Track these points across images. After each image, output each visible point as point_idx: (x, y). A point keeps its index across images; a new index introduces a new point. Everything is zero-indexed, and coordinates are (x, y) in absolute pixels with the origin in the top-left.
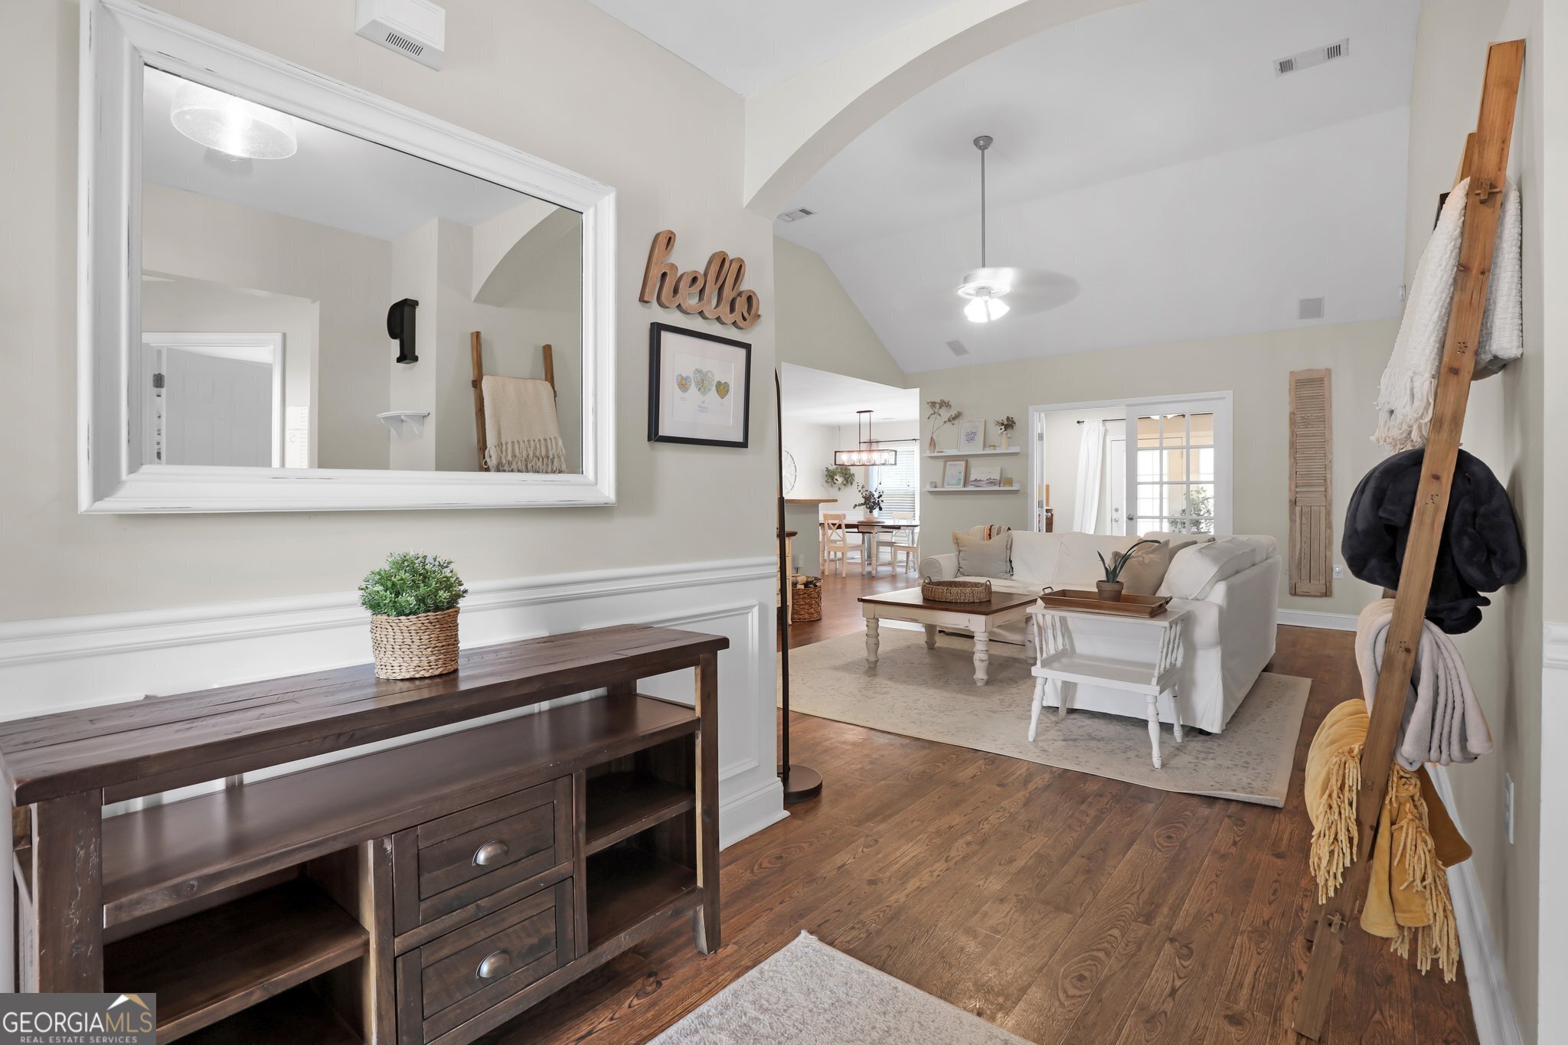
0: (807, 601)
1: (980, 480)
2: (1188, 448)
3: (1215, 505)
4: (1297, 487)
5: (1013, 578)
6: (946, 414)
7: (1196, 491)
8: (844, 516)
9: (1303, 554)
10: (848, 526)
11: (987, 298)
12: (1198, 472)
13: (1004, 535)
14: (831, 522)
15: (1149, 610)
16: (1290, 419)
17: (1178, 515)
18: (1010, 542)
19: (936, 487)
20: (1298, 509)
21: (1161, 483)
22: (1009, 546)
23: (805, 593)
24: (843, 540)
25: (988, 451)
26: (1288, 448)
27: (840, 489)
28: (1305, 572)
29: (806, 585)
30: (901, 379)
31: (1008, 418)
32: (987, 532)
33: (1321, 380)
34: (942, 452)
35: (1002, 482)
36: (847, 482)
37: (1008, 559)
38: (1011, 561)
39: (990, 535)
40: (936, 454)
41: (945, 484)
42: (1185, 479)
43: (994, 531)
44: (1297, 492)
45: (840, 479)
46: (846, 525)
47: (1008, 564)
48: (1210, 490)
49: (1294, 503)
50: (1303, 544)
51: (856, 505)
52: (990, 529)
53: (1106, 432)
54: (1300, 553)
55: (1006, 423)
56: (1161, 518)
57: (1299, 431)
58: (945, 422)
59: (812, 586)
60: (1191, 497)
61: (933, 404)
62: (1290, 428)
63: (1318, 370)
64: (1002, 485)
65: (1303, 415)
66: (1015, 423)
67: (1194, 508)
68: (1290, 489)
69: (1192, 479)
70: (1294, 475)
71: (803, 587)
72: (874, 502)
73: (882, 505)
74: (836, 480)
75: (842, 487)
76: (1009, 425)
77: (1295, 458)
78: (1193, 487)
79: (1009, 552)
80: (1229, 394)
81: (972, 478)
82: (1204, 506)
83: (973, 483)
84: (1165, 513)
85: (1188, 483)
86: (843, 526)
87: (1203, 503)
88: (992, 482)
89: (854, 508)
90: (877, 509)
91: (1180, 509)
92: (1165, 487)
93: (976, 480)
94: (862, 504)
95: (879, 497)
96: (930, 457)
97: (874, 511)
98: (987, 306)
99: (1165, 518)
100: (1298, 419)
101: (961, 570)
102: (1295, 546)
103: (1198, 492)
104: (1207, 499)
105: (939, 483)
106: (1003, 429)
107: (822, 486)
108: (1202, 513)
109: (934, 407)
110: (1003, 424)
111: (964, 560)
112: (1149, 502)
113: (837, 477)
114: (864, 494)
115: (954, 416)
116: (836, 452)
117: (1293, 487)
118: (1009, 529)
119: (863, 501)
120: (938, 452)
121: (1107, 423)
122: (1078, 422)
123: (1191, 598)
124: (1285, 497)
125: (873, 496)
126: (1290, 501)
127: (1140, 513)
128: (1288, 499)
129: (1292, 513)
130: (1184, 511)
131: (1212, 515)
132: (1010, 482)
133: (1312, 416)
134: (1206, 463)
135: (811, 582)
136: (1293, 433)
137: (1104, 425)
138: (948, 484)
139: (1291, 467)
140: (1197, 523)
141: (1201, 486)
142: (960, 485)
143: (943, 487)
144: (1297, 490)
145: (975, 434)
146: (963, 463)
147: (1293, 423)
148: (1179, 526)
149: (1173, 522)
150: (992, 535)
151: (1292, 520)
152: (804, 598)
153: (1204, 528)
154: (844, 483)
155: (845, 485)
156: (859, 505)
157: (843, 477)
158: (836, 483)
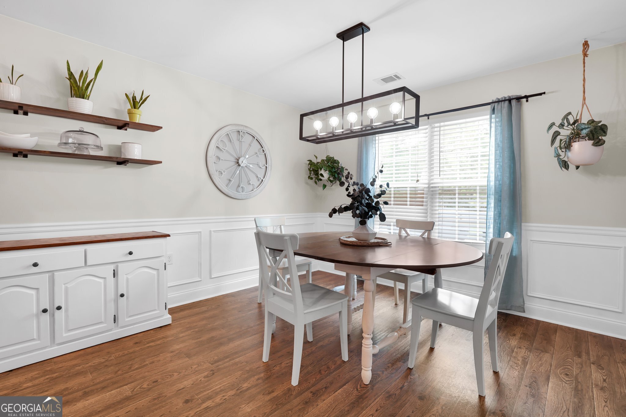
27: (325, 186)
36: (335, 178)
45: (326, 175)
51: (334, 211)
72: (369, 206)
73: (384, 209)
74: (322, 175)
75: (328, 184)
89: (331, 216)
90: (377, 218)
94: (346, 209)
95: (379, 196)
97: (369, 222)
107: (307, 183)
113: (322, 172)
114: (351, 190)
116: (301, 117)
119: (348, 201)
125: (368, 191)
154: (331, 179)
155: (331, 181)
156: (342, 210)
157: (330, 171)
158: (321, 180)
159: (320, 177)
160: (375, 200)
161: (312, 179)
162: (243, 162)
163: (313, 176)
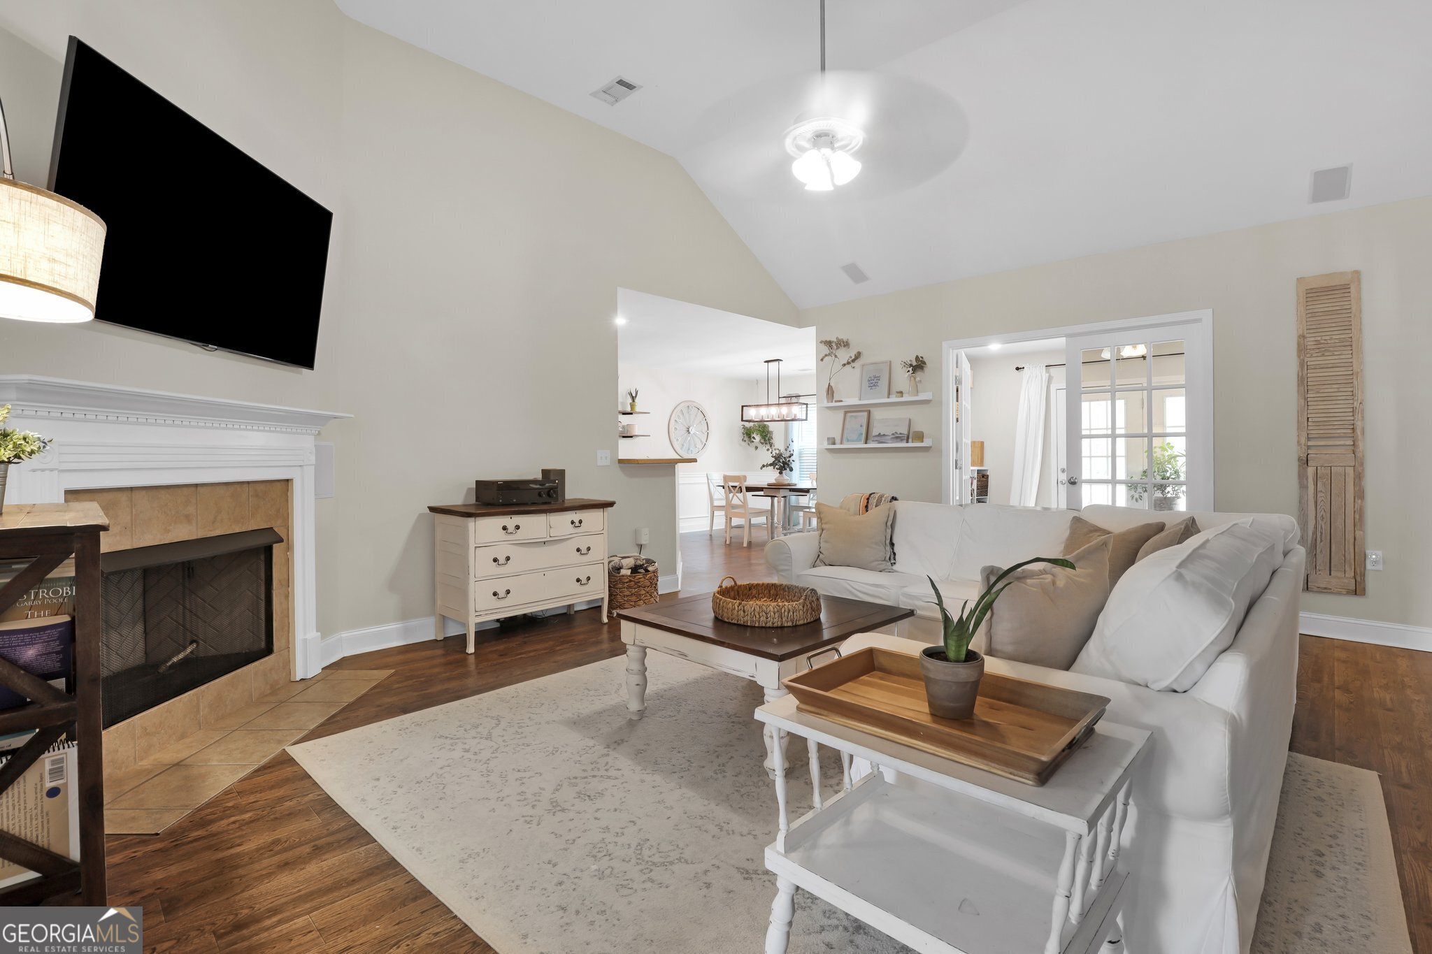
0: (633, 591)
1: (884, 435)
2: (1150, 389)
3: (1189, 464)
4: (1309, 439)
5: (895, 567)
6: (844, 355)
7: (1160, 447)
8: (745, 478)
9: (1319, 534)
10: (749, 489)
11: (826, 151)
12: (1163, 424)
13: (884, 506)
14: (731, 484)
15: (1034, 766)
16: (1299, 344)
17: (1136, 478)
18: (891, 518)
19: (834, 444)
20: (1311, 471)
21: (1114, 436)
22: (889, 524)
23: (630, 581)
24: (745, 503)
25: (893, 399)
26: (1296, 384)
27: (757, 448)
28: (1322, 558)
29: (635, 570)
30: (794, 316)
31: (917, 357)
32: (864, 502)
33: (1345, 288)
34: (841, 401)
35: (911, 436)
36: (765, 440)
37: (888, 541)
38: (892, 544)
39: (867, 507)
40: (834, 404)
41: (844, 440)
42: (1146, 431)
43: (873, 501)
44: (1309, 447)
45: (758, 438)
46: (746, 488)
47: (888, 548)
48: (1179, 445)
49: (1305, 462)
50: (1319, 519)
51: (764, 466)
52: (868, 499)
53: (1050, 379)
54: (1315, 533)
55: (914, 363)
56: (1114, 482)
57: (1311, 361)
58: (844, 365)
59: (642, 571)
60: (1155, 455)
61: (829, 343)
62: (1299, 356)
63: (1341, 273)
64: (910, 440)
65: (1319, 339)
66: (925, 363)
67: (1158, 468)
68: (1299, 443)
69: (1155, 431)
70: (1305, 421)
71: (629, 572)
72: (785, 462)
73: (792, 465)
74: (754, 438)
75: (760, 446)
76: (918, 366)
77: (1306, 399)
78: (1156, 441)
79: (889, 531)
80: (1206, 315)
81: (875, 432)
82: (1170, 466)
83: (876, 439)
84: (1121, 475)
85: (1150, 436)
86: (744, 489)
87: (1169, 463)
88: (898, 438)
89: (761, 468)
90: (788, 470)
91: (1141, 469)
92: (1121, 443)
93: (879, 435)
94: (771, 465)
95: (790, 457)
96: (828, 408)
97: (784, 472)
98: (829, 164)
99: (1121, 482)
100: (1310, 342)
101: (821, 555)
102: (1306, 522)
103: (1163, 449)
104: (1175, 457)
105: (838, 440)
106: (911, 372)
107: (740, 445)
108: (1168, 474)
109: (831, 346)
110: (911, 365)
111: (826, 542)
112: (1095, 461)
113: (754, 435)
114: (774, 453)
115: (853, 357)
116: (743, 407)
117: (1303, 440)
118: (894, 499)
119: (772, 460)
120: (836, 401)
121: (1052, 369)
122: (1017, 369)
123: (1157, 686)
124: (1292, 453)
125: (783, 454)
126: (1300, 459)
127: (1085, 475)
128: (1296, 458)
129: (1302, 476)
130: (1145, 472)
131: (1183, 478)
132: (920, 436)
133: (1331, 339)
134: (1175, 411)
135: (641, 566)
136: (1302, 364)
137: (1047, 372)
138: (848, 440)
139: (1300, 412)
140: (1162, 488)
141: (1169, 439)
142: (860, 440)
143: (841, 443)
144: (1310, 443)
145: (878, 378)
146: (865, 414)
147: (1302, 349)
148: (1140, 490)
149: (1132, 486)
150: (870, 507)
151: (1303, 486)
152: (629, 587)
153: (1171, 492)
154: (762, 441)
155: (762, 443)
156: (767, 465)
157: (761, 435)
158: (753, 442)
159: (753, 440)
160: (788, 459)
161: (745, 441)
162: (692, 430)
163: (746, 439)
